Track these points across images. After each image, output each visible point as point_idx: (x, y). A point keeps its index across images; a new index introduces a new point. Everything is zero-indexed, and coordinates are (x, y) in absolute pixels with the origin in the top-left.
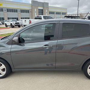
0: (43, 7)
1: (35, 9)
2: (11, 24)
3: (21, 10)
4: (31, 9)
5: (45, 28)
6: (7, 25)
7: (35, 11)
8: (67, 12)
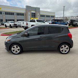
0: (36, 11)
1: (29, 13)
2: (10, 25)
3: (17, 14)
4: (25, 12)
5: (38, 29)
6: (7, 25)
7: (29, 14)
8: (55, 16)
